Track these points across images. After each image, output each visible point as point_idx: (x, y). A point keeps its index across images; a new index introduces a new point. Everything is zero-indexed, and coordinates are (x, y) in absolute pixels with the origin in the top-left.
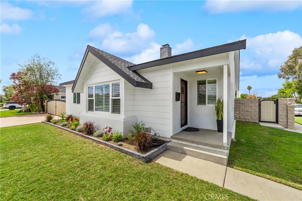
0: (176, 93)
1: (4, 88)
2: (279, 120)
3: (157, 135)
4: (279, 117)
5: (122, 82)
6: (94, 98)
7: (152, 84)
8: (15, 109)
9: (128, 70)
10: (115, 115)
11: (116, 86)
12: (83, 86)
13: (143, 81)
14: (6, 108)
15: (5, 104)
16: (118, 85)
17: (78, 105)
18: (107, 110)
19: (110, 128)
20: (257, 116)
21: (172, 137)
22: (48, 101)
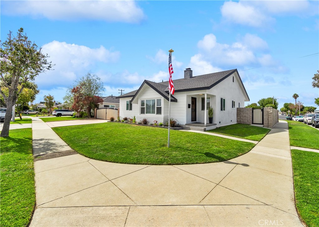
0: (188, 104)
1: (45, 98)
2: (264, 122)
3: (179, 124)
4: (264, 120)
5: (163, 99)
6: (145, 107)
7: (177, 100)
8: (62, 116)
9: (165, 93)
10: (159, 116)
11: (159, 101)
12: (138, 100)
13: (173, 99)
14: (55, 115)
15: (54, 112)
16: (160, 100)
17: (131, 111)
18: (153, 112)
19: (157, 121)
20: (251, 120)
21: (186, 124)
22: (97, 109)
